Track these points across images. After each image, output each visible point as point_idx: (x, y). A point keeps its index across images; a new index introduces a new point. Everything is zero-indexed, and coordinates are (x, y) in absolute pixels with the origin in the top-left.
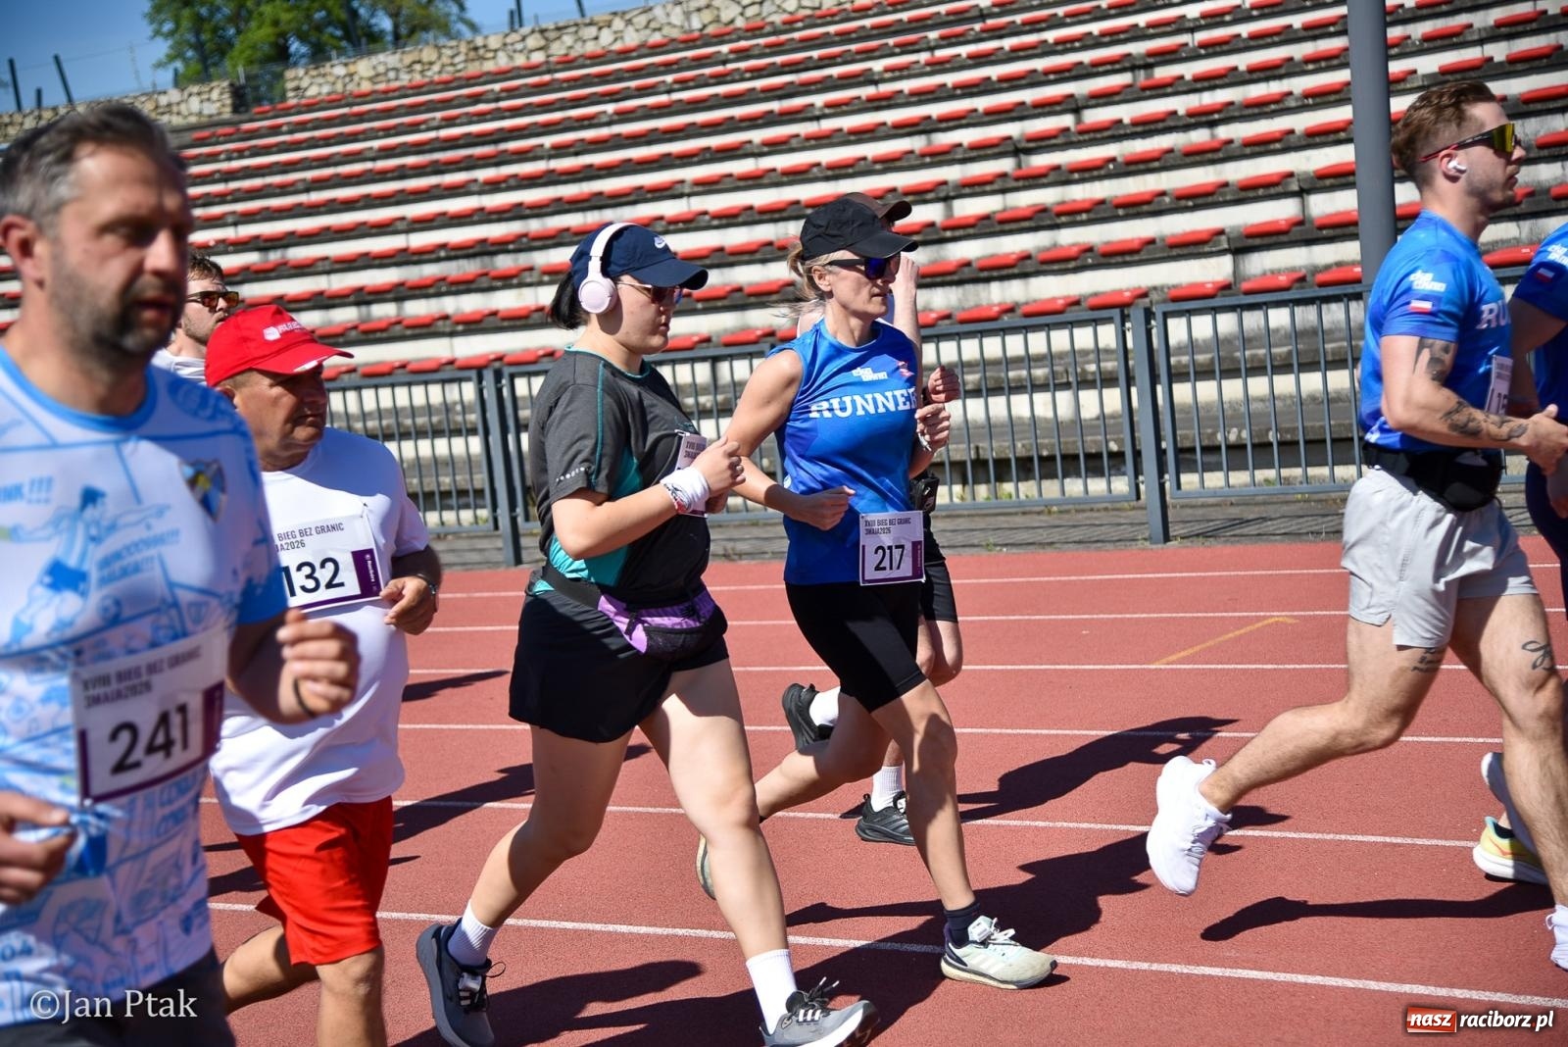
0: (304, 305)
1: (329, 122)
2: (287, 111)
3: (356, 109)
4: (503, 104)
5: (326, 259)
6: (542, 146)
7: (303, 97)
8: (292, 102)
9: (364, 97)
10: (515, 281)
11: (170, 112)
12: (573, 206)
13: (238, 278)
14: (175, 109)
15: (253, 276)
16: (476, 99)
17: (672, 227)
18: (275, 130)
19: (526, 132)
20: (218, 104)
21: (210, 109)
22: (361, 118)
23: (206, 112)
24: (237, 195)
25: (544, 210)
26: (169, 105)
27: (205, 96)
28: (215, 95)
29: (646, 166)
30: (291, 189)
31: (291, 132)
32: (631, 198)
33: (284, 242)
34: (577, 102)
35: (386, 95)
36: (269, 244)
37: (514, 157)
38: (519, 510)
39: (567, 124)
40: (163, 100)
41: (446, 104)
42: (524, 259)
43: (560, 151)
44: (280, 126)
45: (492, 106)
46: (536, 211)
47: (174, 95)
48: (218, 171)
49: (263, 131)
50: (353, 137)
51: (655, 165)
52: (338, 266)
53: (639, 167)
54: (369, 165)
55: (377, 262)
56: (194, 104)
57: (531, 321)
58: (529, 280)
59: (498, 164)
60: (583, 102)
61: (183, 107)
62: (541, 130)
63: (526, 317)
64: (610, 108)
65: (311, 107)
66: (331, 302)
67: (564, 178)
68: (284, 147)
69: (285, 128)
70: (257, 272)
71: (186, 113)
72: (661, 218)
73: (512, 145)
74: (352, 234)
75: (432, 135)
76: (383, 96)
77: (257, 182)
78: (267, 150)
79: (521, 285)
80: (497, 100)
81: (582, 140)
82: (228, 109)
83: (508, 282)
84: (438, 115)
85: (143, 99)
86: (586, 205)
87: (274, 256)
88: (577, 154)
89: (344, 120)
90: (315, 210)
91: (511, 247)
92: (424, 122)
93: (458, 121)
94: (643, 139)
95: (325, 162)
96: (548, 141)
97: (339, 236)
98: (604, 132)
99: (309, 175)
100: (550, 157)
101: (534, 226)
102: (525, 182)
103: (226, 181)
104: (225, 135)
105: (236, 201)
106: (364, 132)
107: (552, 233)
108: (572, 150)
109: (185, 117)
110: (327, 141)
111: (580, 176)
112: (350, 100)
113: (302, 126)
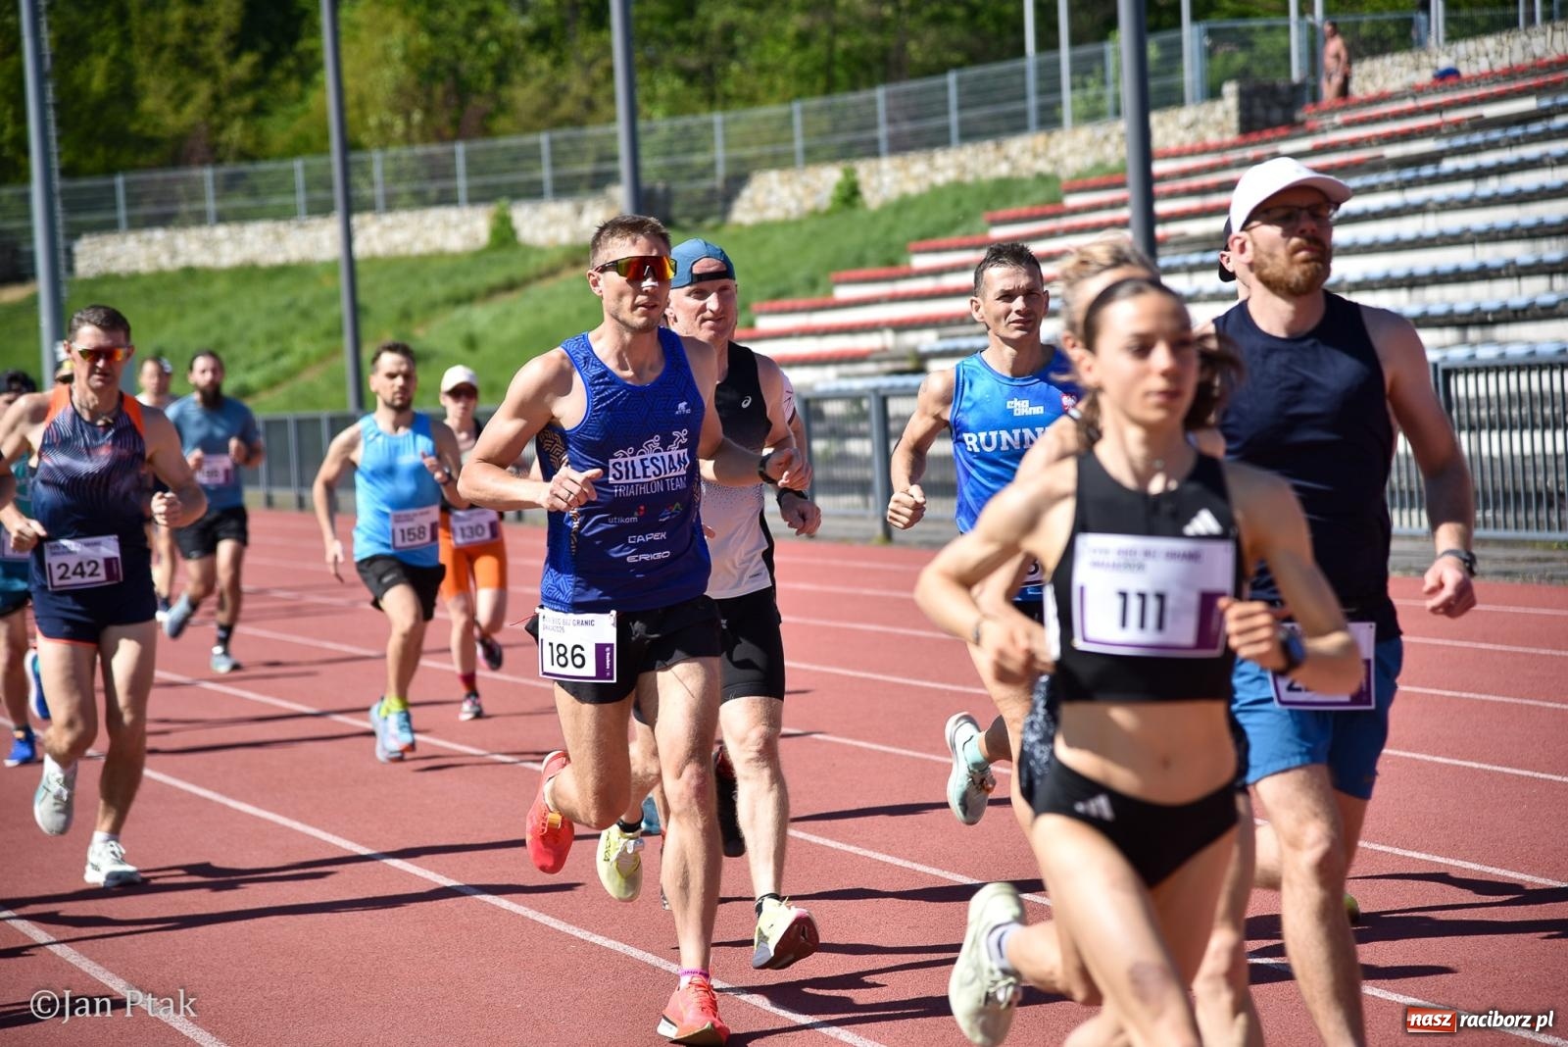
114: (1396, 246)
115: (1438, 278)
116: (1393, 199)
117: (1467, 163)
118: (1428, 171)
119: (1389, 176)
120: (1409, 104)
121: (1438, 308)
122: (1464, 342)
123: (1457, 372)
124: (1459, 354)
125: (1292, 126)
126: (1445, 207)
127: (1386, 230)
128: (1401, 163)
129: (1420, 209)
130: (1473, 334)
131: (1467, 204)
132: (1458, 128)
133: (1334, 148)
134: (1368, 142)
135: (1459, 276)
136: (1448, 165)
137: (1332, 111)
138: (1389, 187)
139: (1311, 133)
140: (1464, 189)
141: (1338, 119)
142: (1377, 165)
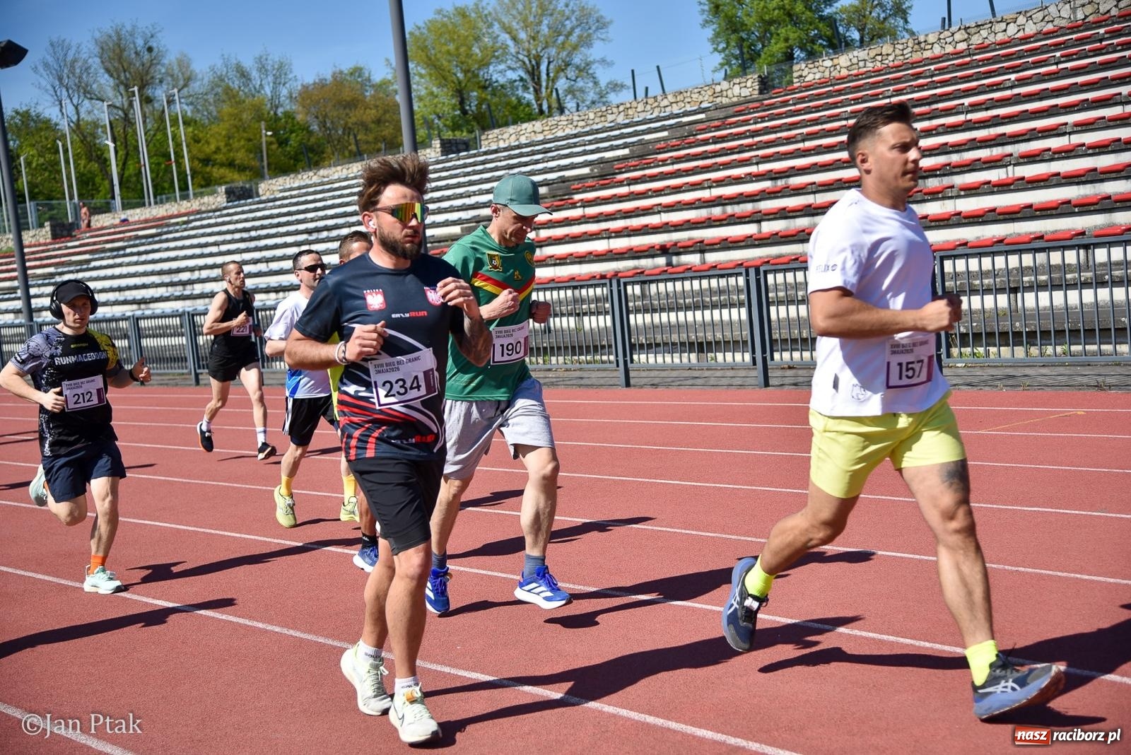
0: (798, 214)
1: (819, 97)
2: (793, 91)
3: (836, 87)
4: (934, 79)
5: (814, 183)
6: (963, 104)
7: (804, 82)
8: (796, 85)
9: (842, 80)
10: (940, 196)
11: (722, 96)
12: (983, 144)
13: (758, 197)
14: (725, 93)
15: (768, 196)
16: (918, 76)
17: (1056, 156)
18: (785, 103)
19: (952, 96)
20: (751, 89)
21: (745, 92)
22: (840, 93)
23: (743, 95)
24: (759, 145)
25: (963, 147)
26: (722, 91)
27: (743, 85)
28: (749, 84)
29: (1037, 115)
30: (794, 140)
31: (794, 104)
32: (1026, 137)
33: (787, 174)
34: (989, 74)
35: (857, 77)
36: (777, 175)
37: (943, 113)
38: (943, 350)
39: (981, 89)
40: (718, 88)
41: (897, 80)
42: (947, 181)
43: (975, 107)
44: (789, 101)
45: (930, 80)
46: (957, 148)
47: (725, 85)
48: (749, 131)
49: (779, 105)
50: (835, 105)
51: (1045, 114)
52: (820, 188)
53: (1033, 116)
54: (844, 123)
55: (847, 185)
56: (736, 90)
57: (951, 222)
58: (950, 195)
59: (930, 119)
60: (993, 74)
61: (729, 92)
62: (963, 94)
63: (948, 219)
64: (1013, 77)
65: (808, 88)
66: (815, 211)
67: (977, 125)
68: (789, 114)
69: (791, 102)
70: (769, 193)
71: (731, 96)
72: (1049, 150)
73: (941, 105)
74: (831, 167)
75: (887, 101)
76: (854, 78)
77: (773, 136)
78: (779, 116)
79: (944, 198)
80: (932, 76)
81: (992, 99)
82: (757, 92)
83: (936, 196)
84: (891, 88)
85: (707, 88)
86: (993, 142)
87: (781, 183)
88: (987, 109)
89: (829, 94)
90: (808, 153)
91: (938, 173)
92: (881, 93)
93: (905, 91)
94: (1036, 97)
95: (816, 122)
96: (967, 101)
97: (823, 168)
98: (1008, 93)
99: (805, 130)
100: (968, 112)
101: (955, 158)
102: (949, 130)
103: (753, 137)
104: (753, 108)
105: (758, 149)
106: (841, 102)
107: (968, 162)
108: (984, 106)
109: (730, 98)
110: (817, 109)
111: (990, 123)
112: (834, 82)
113: (802, 100)
114: (113, 277)
115: (129, 288)
116: (111, 262)
117: (135, 250)
118: (122, 252)
119: (108, 254)
120: (112, 230)
121: (130, 298)
122: (140, 309)
123: (141, 319)
124: (139, 313)
125: (73, 238)
126: (129, 264)
127: (109, 272)
128: (112, 250)
129: (120, 265)
130: (143, 306)
131: (136, 263)
132: (130, 239)
133: (87, 245)
134: (99, 243)
135: (136, 287)
136: (128, 251)
137: (86, 232)
138: (109, 258)
139: (78, 239)
140: (135, 259)
141: (88, 235)
142: (104, 251)
